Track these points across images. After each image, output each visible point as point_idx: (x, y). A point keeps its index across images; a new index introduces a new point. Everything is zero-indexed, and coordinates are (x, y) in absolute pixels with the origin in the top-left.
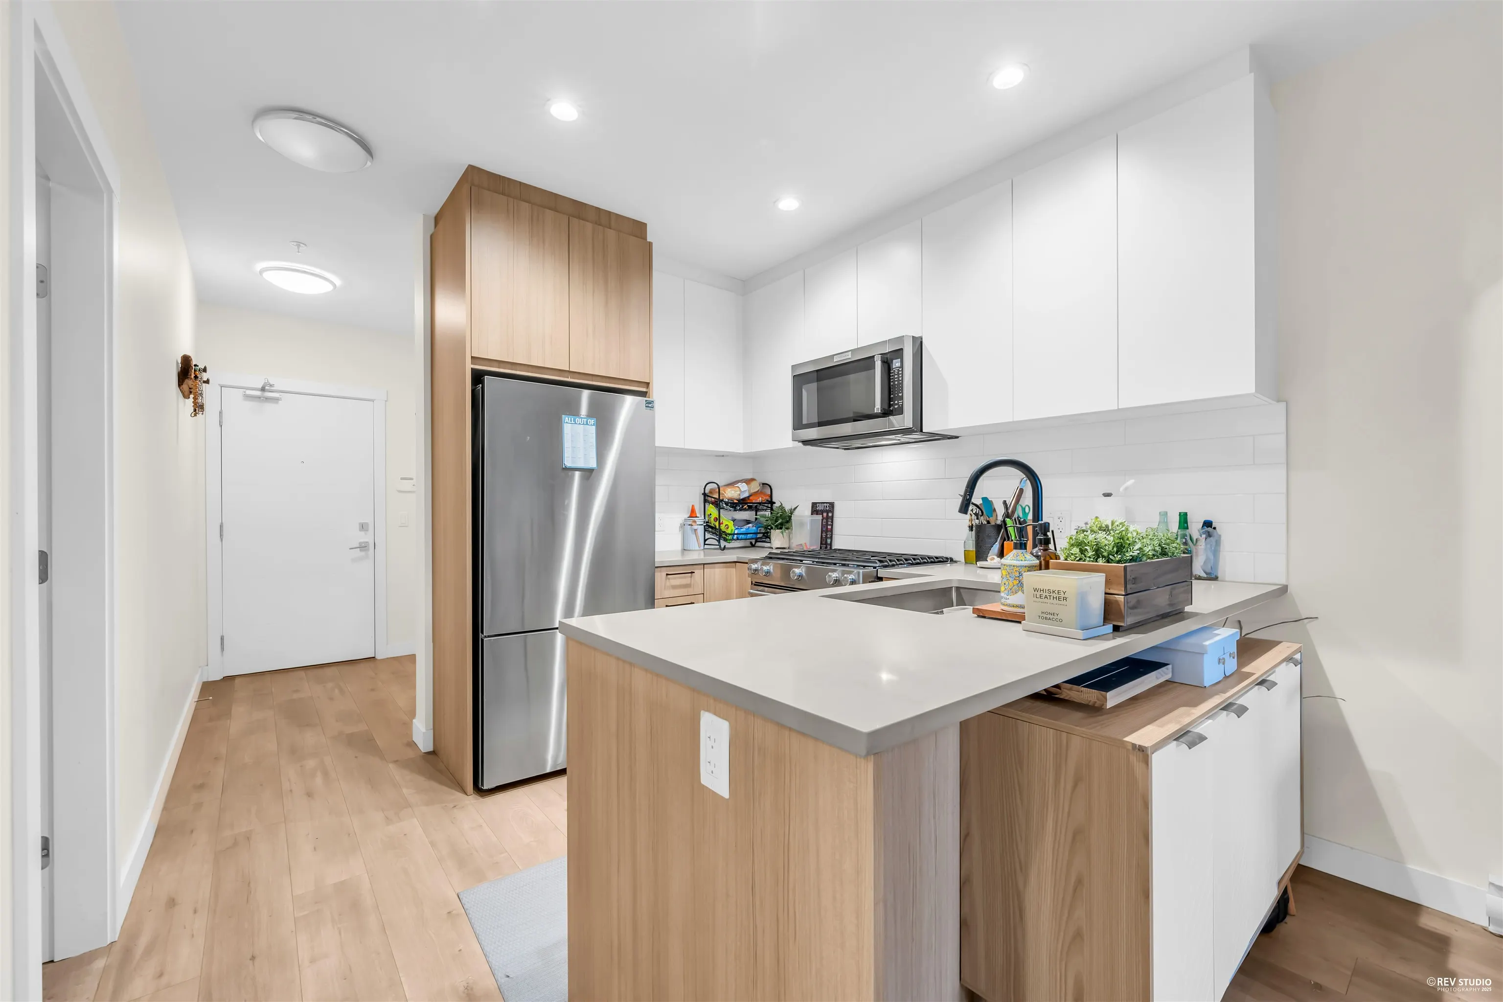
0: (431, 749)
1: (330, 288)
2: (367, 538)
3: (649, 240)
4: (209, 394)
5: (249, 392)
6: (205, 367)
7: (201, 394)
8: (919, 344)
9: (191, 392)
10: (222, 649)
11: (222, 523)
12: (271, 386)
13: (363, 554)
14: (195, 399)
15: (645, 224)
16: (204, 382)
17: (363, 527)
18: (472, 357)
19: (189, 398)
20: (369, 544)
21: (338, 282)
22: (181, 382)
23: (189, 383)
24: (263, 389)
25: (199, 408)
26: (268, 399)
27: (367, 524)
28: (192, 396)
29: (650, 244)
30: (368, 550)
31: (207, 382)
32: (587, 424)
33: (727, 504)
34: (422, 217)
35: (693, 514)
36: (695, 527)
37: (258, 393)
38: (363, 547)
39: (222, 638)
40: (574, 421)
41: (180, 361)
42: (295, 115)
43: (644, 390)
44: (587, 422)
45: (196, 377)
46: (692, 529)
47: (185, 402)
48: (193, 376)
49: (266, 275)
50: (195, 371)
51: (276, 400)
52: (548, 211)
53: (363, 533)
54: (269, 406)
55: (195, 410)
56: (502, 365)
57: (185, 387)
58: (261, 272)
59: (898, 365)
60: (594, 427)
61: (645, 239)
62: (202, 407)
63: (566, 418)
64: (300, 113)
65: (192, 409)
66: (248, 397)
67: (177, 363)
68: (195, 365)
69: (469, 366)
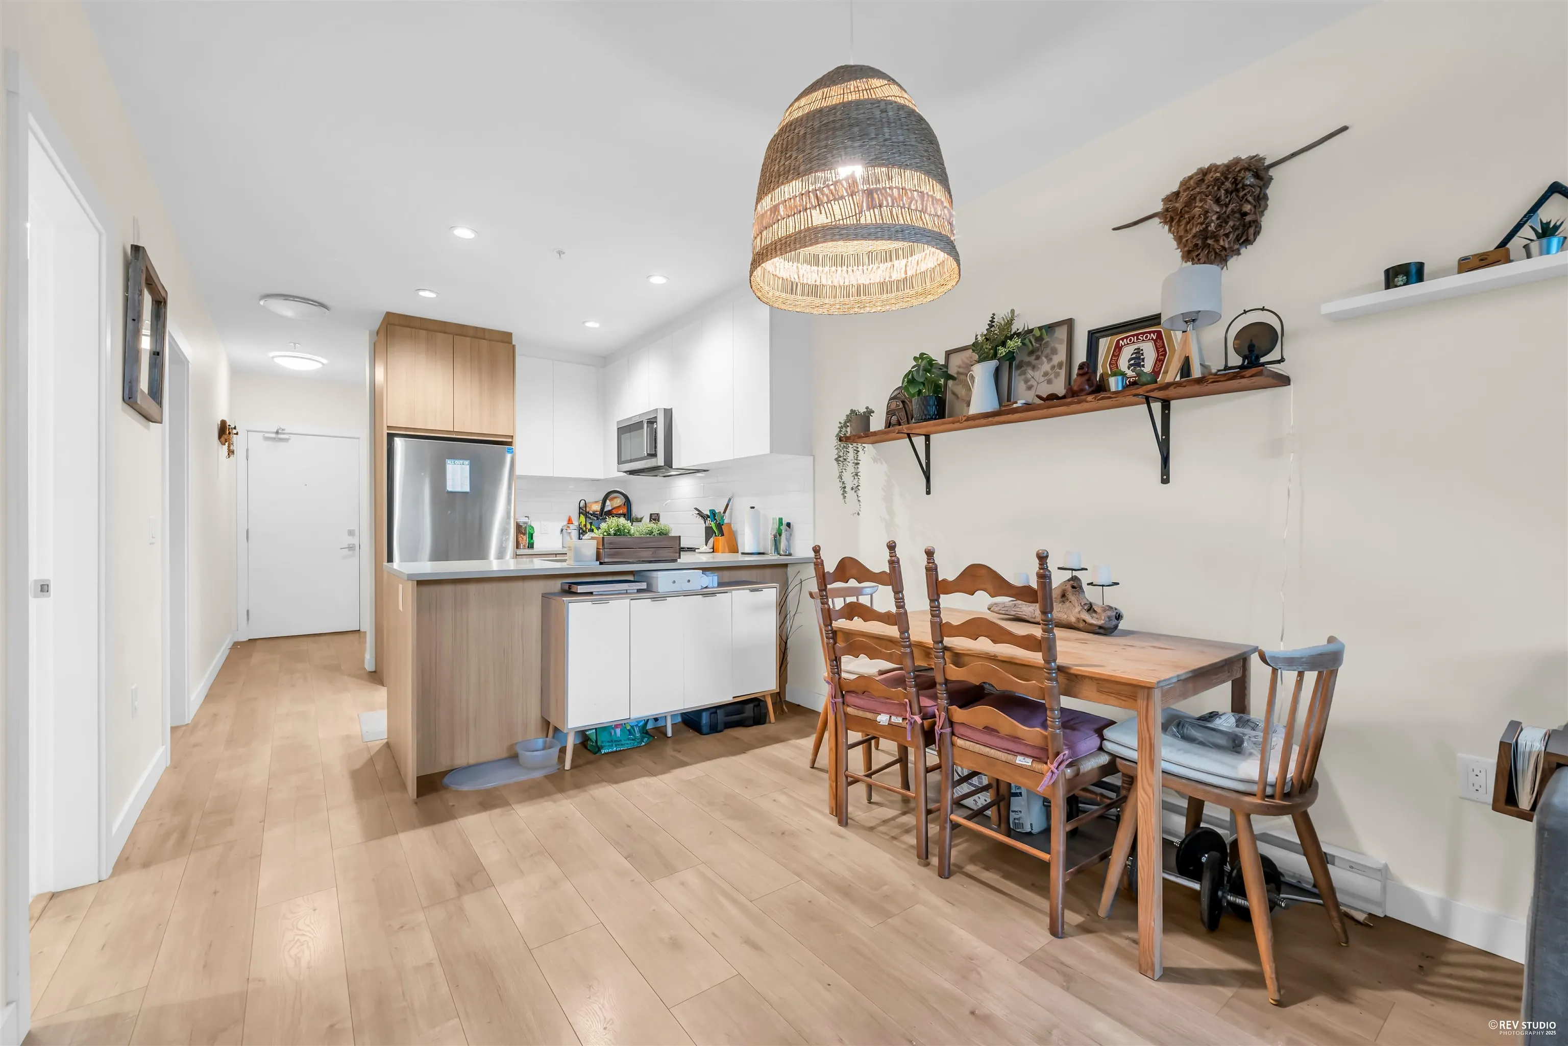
0: (373, 669)
1: (320, 365)
2: (354, 541)
3: (513, 343)
4: (238, 442)
5: (267, 435)
6: (235, 427)
7: (232, 444)
8: (668, 413)
9: (226, 442)
10: (248, 619)
11: (248, 529)
12: (283, 430)
13: (351, 553)
14: (229, 447)
15: (511, 334)
16: (235, 434)
17: (351, 533)
18: (387, 426)
19: (225, 445)
20: (355, 546)
21: (325, 361)
22: (220, 437)
23: (225, 437)
24: (277, 433)
25: (231, 452)
26: (281, 440)
27: (354, 530)
28: (227, 444)
29: (514, 346)
30: (354, 550)
31: (237, 434)
32: (463, 464)
33: (591, 515)
34: (368, 332)
35: (570, 521)
36: (569, 531)
37: (274, 435)
38: (351, 548)
39: (248, 612)
40: (454, 462)
41: (219, 423)
42: (282, 298)
43: (510, 440)
44: (463, 463)
45: (229, 433)
46: (567, 532)
47: (222, 447)
48: (228, 432)
49: (276, 360)
50: (229, 429)
51: (287, 440)
52: (439, 334)
53: (351, 537)
54: (282, 445)
55: (229, 454)
56: (408, 430)
57: (223, 439)
58: (273, 358)
59: (656, 426)
60: (468, 466)
61: (511, 343)
62: (233, 452)
63: (448, 461)
64: (286, 297)
65: (227, 453)
66: (266, 439)
67: (218, 425)
68: (229, 426)
69: (386, 431)
